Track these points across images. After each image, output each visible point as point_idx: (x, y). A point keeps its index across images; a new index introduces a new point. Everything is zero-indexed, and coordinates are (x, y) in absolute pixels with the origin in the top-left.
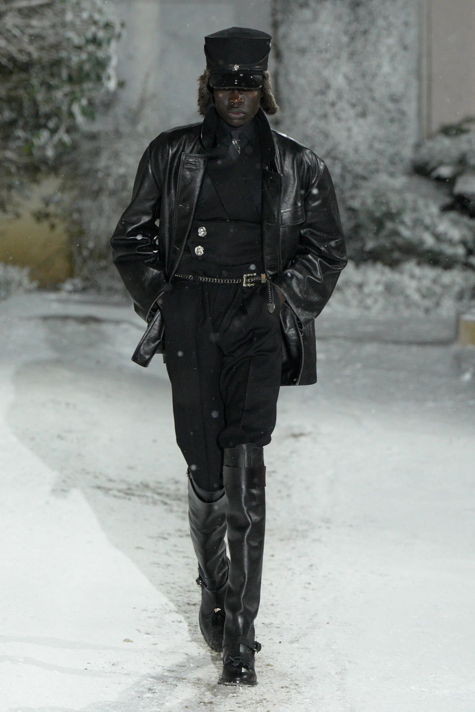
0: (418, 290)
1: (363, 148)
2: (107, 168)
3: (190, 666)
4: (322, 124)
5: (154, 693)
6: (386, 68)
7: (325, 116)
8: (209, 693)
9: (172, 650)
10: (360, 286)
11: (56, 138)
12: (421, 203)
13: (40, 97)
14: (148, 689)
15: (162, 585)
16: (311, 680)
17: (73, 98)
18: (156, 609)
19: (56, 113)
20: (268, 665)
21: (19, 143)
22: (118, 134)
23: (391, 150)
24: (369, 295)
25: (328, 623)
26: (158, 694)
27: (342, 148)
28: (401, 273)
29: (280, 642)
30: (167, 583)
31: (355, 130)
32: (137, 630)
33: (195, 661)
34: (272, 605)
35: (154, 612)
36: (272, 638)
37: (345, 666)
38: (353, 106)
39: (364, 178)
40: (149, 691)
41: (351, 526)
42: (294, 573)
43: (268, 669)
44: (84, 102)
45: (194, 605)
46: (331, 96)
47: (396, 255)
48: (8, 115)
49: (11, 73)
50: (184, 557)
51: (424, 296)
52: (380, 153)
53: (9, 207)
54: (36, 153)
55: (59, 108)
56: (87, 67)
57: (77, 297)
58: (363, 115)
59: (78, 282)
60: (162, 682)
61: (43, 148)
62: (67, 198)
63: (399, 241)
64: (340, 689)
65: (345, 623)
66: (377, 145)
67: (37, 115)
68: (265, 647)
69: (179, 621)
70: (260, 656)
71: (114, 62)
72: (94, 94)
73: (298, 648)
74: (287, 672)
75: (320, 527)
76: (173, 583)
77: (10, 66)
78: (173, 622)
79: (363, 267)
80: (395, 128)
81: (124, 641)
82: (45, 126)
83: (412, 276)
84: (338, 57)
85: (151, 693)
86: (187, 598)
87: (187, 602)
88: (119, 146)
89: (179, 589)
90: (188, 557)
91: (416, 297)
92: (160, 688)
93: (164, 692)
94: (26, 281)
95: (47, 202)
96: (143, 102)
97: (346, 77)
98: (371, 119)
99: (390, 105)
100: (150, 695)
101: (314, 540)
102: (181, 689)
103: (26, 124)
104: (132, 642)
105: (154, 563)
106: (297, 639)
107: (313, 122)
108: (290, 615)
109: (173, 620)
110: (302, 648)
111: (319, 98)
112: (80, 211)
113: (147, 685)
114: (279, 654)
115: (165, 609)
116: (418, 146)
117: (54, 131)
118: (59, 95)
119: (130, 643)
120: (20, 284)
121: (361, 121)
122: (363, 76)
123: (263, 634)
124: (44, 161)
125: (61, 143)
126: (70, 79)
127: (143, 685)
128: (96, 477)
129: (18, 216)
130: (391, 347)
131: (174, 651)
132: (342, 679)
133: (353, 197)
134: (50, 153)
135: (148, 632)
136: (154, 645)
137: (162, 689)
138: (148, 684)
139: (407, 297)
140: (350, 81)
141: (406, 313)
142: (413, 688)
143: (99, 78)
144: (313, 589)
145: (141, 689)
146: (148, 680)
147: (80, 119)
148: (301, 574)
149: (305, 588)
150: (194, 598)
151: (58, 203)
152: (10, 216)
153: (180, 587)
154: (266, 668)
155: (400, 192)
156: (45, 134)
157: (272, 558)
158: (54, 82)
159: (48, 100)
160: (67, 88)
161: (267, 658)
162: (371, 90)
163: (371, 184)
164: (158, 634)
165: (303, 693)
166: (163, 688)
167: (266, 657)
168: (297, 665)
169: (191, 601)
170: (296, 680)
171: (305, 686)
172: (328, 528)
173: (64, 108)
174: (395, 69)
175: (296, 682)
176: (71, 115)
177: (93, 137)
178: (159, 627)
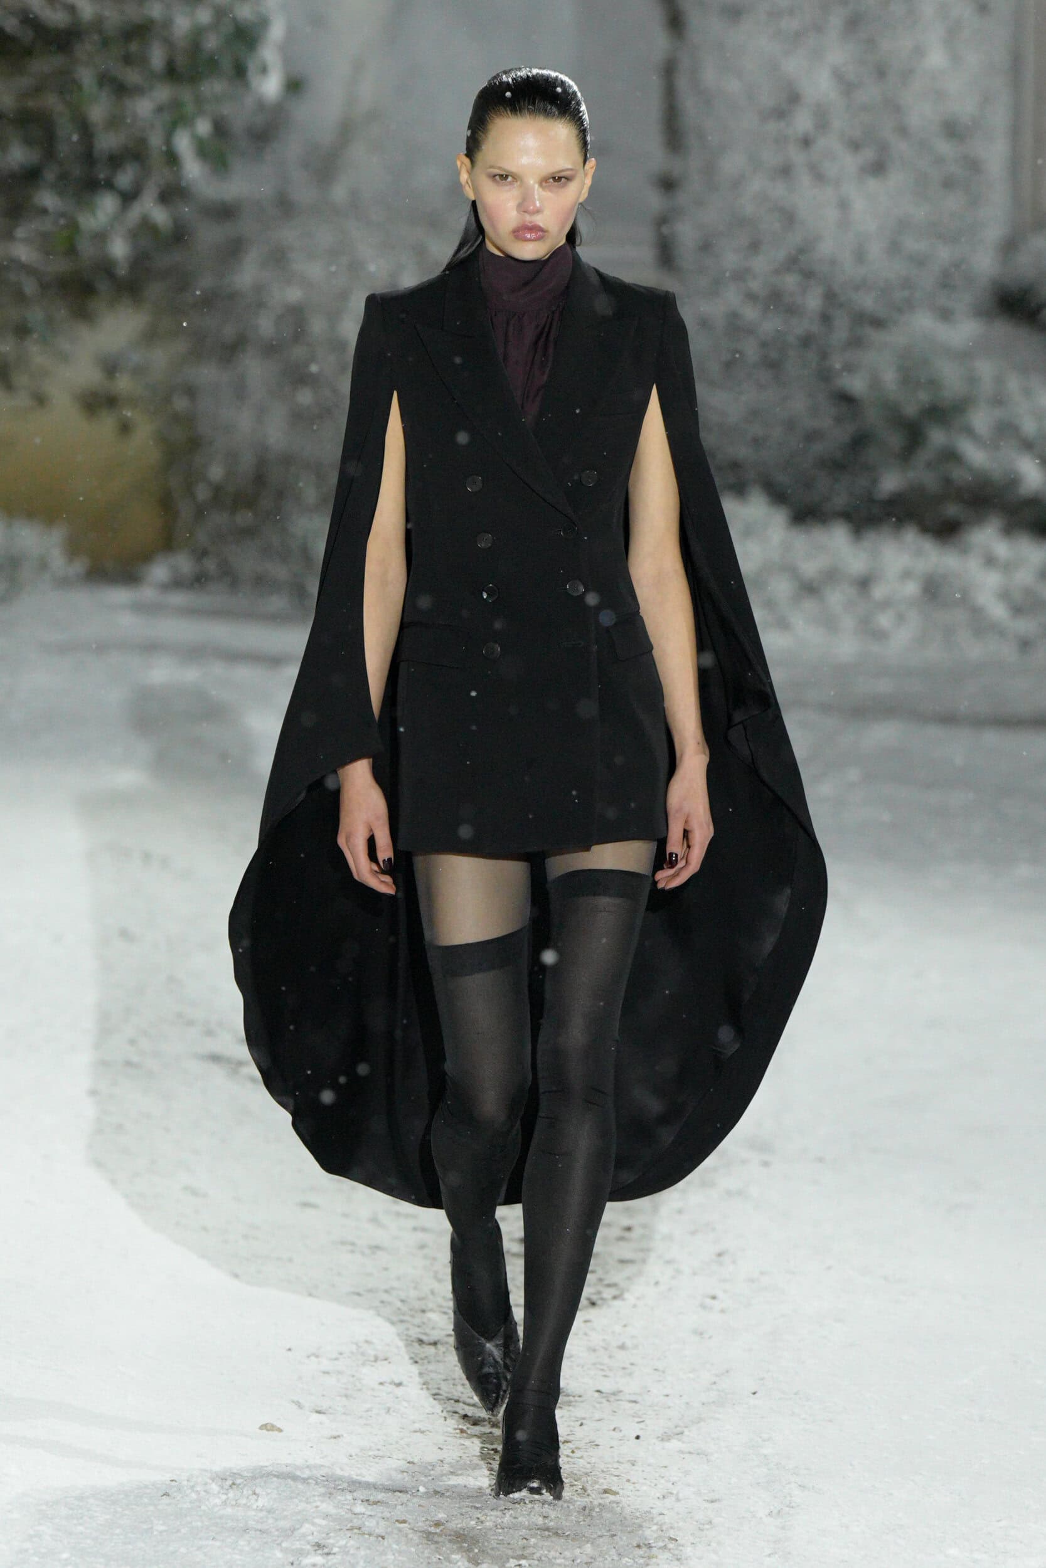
0: (1005, 595)
1: (876, 250)
2: (259, 288)
3: (418, 1491)
4: (779, 190)
5: (328, 1554)
6: (936, 58)
7: (785, 171)
8: (460, 1556)
9: (376, 1453)
10: (864, 583)
11: (135, 212)
12: (1013, 384)
13: (98, 112)
14: (314, 1544)
15: (359, 1294)
16: (708, 1529)
17: (176, 117)
18: (341, 1354)
19: (136, 153)
20: (606, 1492)
21: (45, 225)
22: (285, 206)
23: (944, 254)
24: (886, 604)
25: (754, 1393)
26: (339, 1557)
27: (826, 248)
28: (965, 551)
29: (638, 1437)
30: (370, 1291)
31: (859, 205)
32: (293, 1402)
33: (430, 1478)
34: (622, 1347)
35: (336, 1359)
36: (618, 1428)
37: (791, 1497)
38: (855, 146)
39: (878, 323)
40: (316, 1550)
41: (821, 1160)
42: (678, 1272)
43: (608, 1501)
44: (203, 127)
45: (435, 1344)
46: (803, 122)
47: (952, 510)
48: (18, 155)
49: (28, 52)
50: (415, 1229)
51: (1017, 610)
52: (920, 261)
53: (21, 379)
54: (87, 249)
55: (143, 142)
56: (212, 43)
57: (178, 599)
58: (878, 168)
59: (184, 563)
60: (347, 1530)
61: (101, 237)
62: (160, 358)
63: (959, 475)
64: (776, 1553)
65: (796, 1394)
66: (912, 244)
67: (88, 157)
68: (599, 1447)
69: (397, 1381)
70: (589, 1471)
71: (277, 31)
72: (226, 110)
73: (682, 1452)
74: (652, 1508)
75: (744, 1162)
76: (386, 1291)
77: (27, 36)
78: (381, 1384)
79: (871, 538)
80: (953, 202)
81: (261, 1428)
82: (109, 185)
83: (990, 561)
84: (819, 28)
85: (322, 1555)
86: (419, 1327)
87: (415, 1336)
88: (289, 235)
89: (399, 1304)
90: (424, 1230)
91: (998, 611)
92: (342, 1543)
93: (352, 1552)
94: (57, 559)
95: (111, 367)
96: (346, 131)
97: (838, 75)
98: (896, 178)
99: (944, 147)
100: (319, 1560)
101: (729, 1193)
102: (395, 1546)
103: (63, 177)
104: (280, 1430)
105: (343, 1243)
106: (679, 1430)
107: (757, 184)
108: (664, 1372)
109: (382, 1381)
110: (690, 1453)
111: (772, 127)
112: (191, 392)
113: (313, 1534)
114: (633, 1465)
115: (363, 1354)
116: (1010, 246)
117: (128, 198)
118: (143, 107)
119: (276, 1433)
120: (43, 565)
121: (873, 184)
122: (881, 73)
123: (597, 1416)
124: (106, 267)
125: (147, 226)
126: (172, 73)
127: (304, 1535)
128: (209, 1033)
129: (41, 400)
130: (934, 731)
131: (380, 1453)
132: (783, 1528)
133: (849, 368)
134: (119, 249)
135: (319, 1409)
136: (333, 1440)
137: (348, 1545)
138: (315, 1533)
139: (976, 612)
140: (848, 87)
141: (974, 650)
142: (953, 1551)
143: (240, 72)
144: (722, 1311)
145: (297, 1545)
146: (314, 1524)
147: (193, 169)
148: (695, 1274)
149: (703, 1306)
150: (433, 1328)
151: (138, 371)
152: (22, 400)
153: (402, 1301)
154: (602, 1498)
155: (964, 356)
156: (108, 204)
157: (627, 1234)
158: (132, 76)
159: (114, 122)
160: (163, 93)
161: (603, 1475)
162: (897, 109)
163: (895, 338)
164: (344, 1414)
165: (687, 1559)
166: (352, 1542)
167: (603, 1471)
168: (675, 1492)
169: (425, 1334)
170: (671, 1528)
171: (693, 1543)
172: (766, 1164)
173: (156, 141)
174: (956, 59)
175: (672, 1534)
176: (172, 158)
177: (225, 212)
178: (346, 1396)
